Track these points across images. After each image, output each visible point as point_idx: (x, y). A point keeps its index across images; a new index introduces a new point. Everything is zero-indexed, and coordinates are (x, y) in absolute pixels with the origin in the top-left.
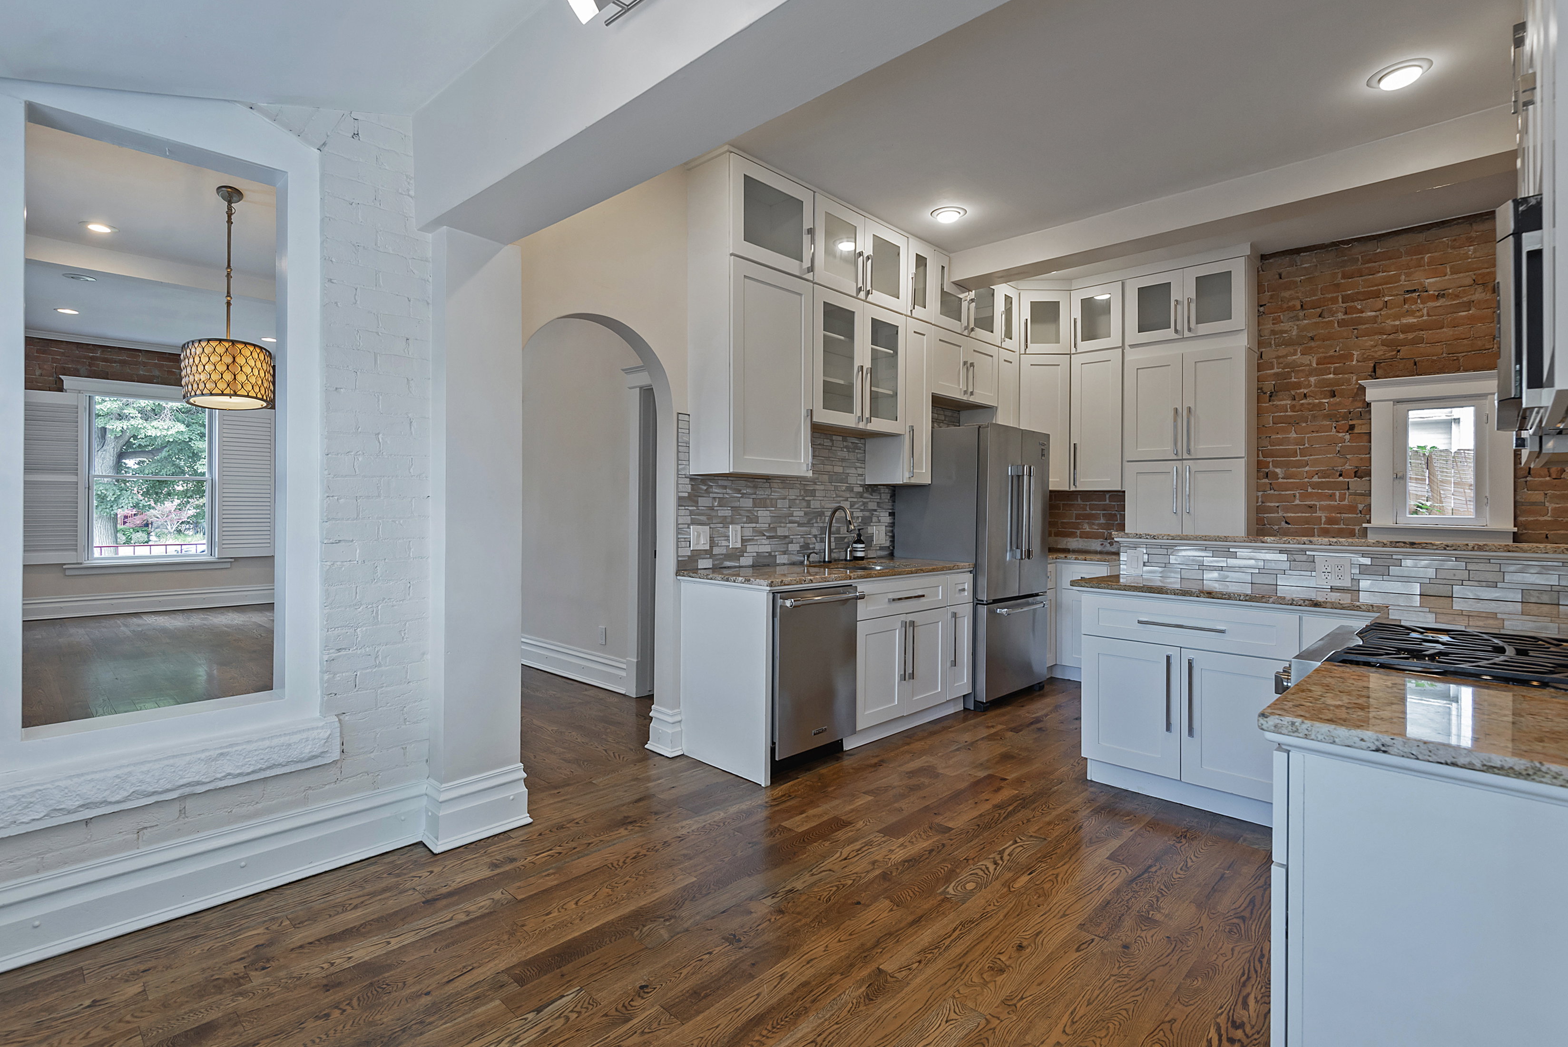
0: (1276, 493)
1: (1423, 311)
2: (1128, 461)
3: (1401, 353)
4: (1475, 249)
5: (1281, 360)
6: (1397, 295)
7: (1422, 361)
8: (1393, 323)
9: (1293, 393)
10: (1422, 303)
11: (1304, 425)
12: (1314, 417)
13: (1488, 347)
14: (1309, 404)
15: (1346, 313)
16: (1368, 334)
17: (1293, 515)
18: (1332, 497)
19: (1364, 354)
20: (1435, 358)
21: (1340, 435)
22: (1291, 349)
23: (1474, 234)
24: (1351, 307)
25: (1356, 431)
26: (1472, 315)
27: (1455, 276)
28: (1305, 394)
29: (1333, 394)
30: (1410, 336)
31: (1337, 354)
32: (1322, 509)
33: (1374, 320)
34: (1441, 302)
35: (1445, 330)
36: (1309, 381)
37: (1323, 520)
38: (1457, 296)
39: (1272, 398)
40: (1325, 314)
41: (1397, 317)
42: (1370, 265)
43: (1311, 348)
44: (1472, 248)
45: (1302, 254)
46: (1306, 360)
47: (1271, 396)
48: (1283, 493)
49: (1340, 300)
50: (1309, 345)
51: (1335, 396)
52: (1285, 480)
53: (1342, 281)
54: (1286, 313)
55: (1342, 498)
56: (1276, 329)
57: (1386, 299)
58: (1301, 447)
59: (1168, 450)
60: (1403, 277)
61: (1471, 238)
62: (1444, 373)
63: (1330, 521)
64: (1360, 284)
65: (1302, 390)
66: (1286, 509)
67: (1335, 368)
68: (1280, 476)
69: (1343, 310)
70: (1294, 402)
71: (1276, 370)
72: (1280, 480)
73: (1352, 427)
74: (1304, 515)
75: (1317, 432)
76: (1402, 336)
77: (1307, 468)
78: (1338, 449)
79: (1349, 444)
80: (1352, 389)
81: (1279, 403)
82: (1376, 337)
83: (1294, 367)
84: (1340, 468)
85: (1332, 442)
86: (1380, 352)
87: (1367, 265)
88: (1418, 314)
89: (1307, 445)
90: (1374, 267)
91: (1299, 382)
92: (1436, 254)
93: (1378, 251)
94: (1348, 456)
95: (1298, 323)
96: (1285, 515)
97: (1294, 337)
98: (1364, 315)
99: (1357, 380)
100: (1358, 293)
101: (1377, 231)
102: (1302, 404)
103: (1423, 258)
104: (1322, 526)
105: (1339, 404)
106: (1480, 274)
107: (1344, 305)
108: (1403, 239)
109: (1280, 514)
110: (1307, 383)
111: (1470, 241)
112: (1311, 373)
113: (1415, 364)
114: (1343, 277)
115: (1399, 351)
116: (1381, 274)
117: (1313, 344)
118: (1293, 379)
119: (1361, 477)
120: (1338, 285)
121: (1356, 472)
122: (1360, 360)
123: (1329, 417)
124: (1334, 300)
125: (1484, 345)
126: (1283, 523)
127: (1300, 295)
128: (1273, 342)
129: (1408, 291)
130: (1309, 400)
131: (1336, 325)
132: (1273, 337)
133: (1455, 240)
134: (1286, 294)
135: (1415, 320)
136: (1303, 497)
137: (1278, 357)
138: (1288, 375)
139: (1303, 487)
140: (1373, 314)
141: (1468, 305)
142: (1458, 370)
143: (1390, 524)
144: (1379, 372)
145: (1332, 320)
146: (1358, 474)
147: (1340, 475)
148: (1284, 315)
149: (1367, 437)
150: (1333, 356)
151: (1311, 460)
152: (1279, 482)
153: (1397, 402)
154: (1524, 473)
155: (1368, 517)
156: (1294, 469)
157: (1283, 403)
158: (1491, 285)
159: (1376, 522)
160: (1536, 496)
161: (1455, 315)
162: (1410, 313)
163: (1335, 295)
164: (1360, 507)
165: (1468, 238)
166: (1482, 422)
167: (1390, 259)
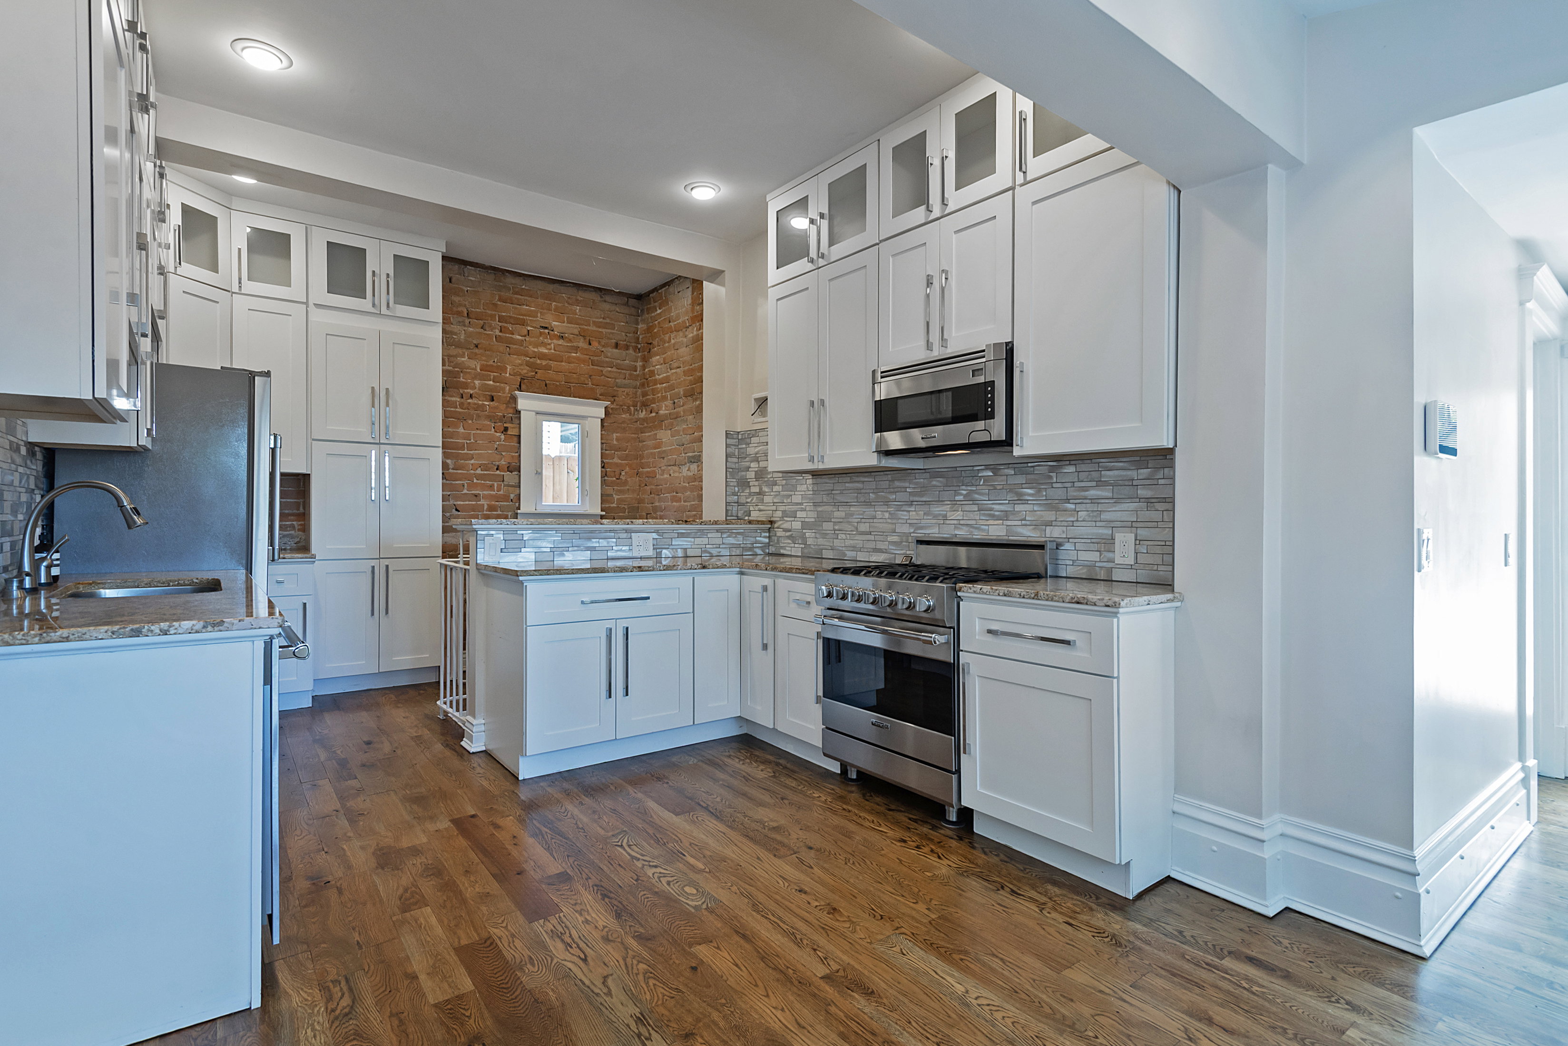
0: (448, 482)
1: (551, 347)
2: (315, 440)
3: (538, 375)
4: (580, 309)
5: (452, 359)
6: (536, 328)
7: (550, 384)
8: (532, 349)
9: (461, 391)
10: (551, 339)
11: (470, 422)
12: (478, 416)
13: (586, 383)
14: (475, 404)
15: (501, 332)
16: (518, 353)
17: (462, 503)
18: (491, 487)
19: (514, 369)
20: (558, 383)
21: (498, 435)
22: (460, 351)
24: (505, 327)
25: (509, 433)
26: (578, 357)
27: (570, 325)
28: (471, 395)
29: (492, 399)
30: (544, 363)
31: (495, 364)
32: (485, 497)
33: (521, 343)
34: (561, 342)
35: (563, 364)
36: (474, 383)
37: (485, 507)
38: (570, 341)
40: (487, 327)
41: (536, 346)
42: (518, 296)
43: (476, 354)
44: (578, 307)
45: (467, 267)
46: (472, 363)
48: (454, 482)
49: (497, 318)
50: (474, 351)
51: (493, 401)
52: (455, 471)
53: (499, 303)
54: (455, 316)
55: (499, 490)
56: (447, 329)
57: (529, 328)
58: (468, 442)
59: (363, 432)
60: (539, 315)
61: (578, 300)
62: (563, 397)
63: (491, 508)
64: (509, 311)
65: (468, 391)
66: (456, 498)
67: (494, 376)
68: (451, 467)
69: (500, 328)
70: (463, 401)
71: (447, 367)
72: (451, 471)
73: (506, 429)
74: (469, 502)
75: (481, 430)
76: (538, 361)
77: (472, 461)
78: (496, 446)
79: (504, 443)
80: (507, 397)
81: (450, 399)
82: (523, 358)
83: (463, 368)
84: (497, 463)
85: (492, 440)
86: (525, 370)
87: (516, 296)
88: (548, 347)
89: (472, 440)
90: (520, 299)
91: (467, 383)
92: (559, 304)
93: (524, 287)
94: (503, 453)
95: (466, 328)
96: (455, 503)
97: (463, 341)
98: (514, 336)
99: (511, 389)
100: (511, 317)
102: (469, 403)
103: (551, 304)
104: (485, 512)
105: (496, 408)
106: (582, 329)
107: (500, 324)
108: (540, 284)
109: (451, 502)
110: (472, 384)
111: (578, 303)
112: (475, 378)
113: (546, 385)
114: (500, 300)
115: (537, 372)
116: (525, 307)
117: (476, 351)
118: (462, 379)
119: (511, 472)
120: (495, 305)
121: (508, 467)
122: (512, 373)
123: (490, 418)
124: (493, 317)
125: (583, 381)
126: (454, 510)
127: (467, 303)
129: (542, 327)
130: (474, 401)
131: (494, 339)
132: (444, 335)
133: (570, 298)
134: (456, 299)
135: (547, 351)
136: (470, 487)
137: (449, 356)
138: (456, 375)
139: (469, 478)
140: (520, 338)
141: (576, 349)
142: (570, 396)
143: (533, 510)
144: (523, 387)
145: (489, 334)
146: (511, 469)
147: (497, 469)
148: (454, 319)
149: (516, 439)
150: (492, 366)
151: (476, 454)
152: (450, 473)
153: (537, 413)
154: (604, 474)
155: (517, 504)
156: (462, 461)
157: (453, 399)
158: (588, 338)
159: (523, 509)
160: (609, 490)
161: (569, 354)
162: (544, 344)
163: (493, 313)
164: (512, 496)
165: (577, 300)
166: (584, 435)
167: (531, 297)
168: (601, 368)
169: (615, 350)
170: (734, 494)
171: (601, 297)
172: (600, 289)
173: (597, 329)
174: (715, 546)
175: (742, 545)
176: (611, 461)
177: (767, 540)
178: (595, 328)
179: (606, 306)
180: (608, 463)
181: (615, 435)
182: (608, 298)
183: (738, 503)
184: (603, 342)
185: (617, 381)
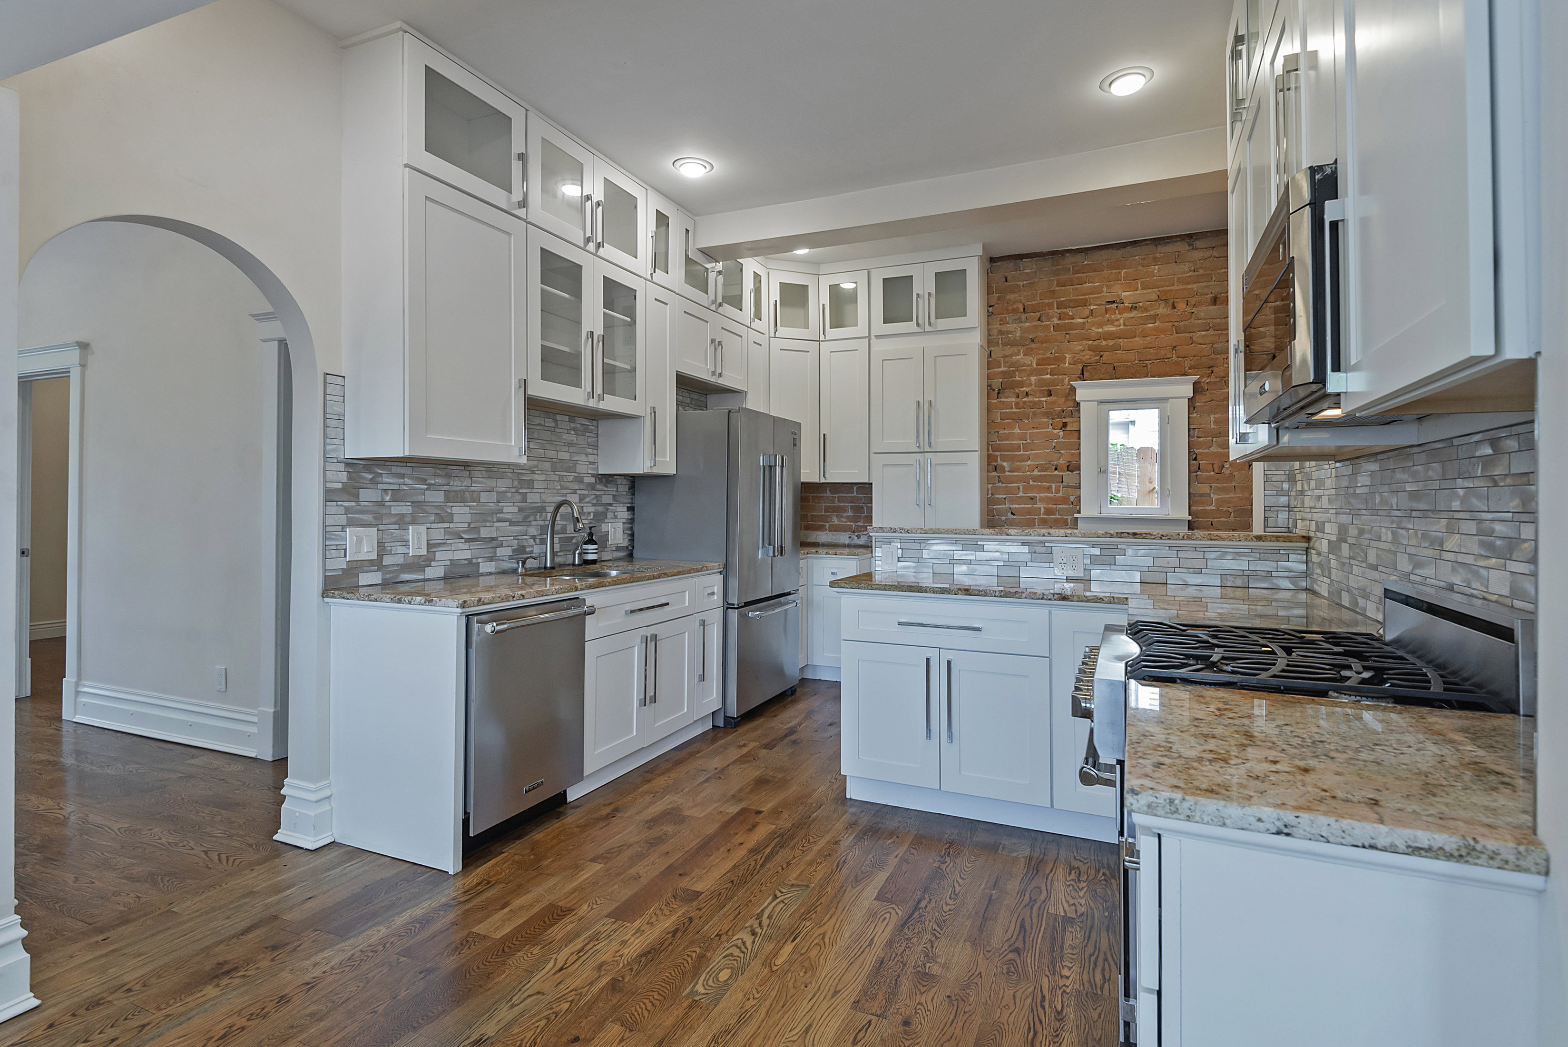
0: (1003, 485)
1: (1119, 322)
2: (875, 453)
3: (1103, 358)
4: (1159, 268)
5: (1007, 359)
6: (1101, 305)
7: (1117, 366)
8: (1097, 330)
9: (1017, 391)
10: (1119, 313)
11: (1026, 421)
12: (1035, 414)
13: (1169, 356)
14: (1030, 402)
15: (1060, 319)
16: (1078, 339)
17: (1017, 506)
18: (1049, 489)
19: (1074, 357)
20: (1129, 364)
21: (1056, 431)
22: (1015, 349)
23: (1158, 255)
24: (1064, 313)
25: (1068, 428)
26: (1157, 327)
27: (1145, 291)
28: (1027, 393)
29: (1050, 394)
30: (1111, 343)
31: (1052, 356)
32: (1042, 500)
33: (1083, 326)
34: (1134, 314)
35: (1136, 339)
36: (1030, 380)
37: (1042, 510)
38: (1146, 310)
39: (1000, 395)
40: (1043, 318)
41: (1100, 325)
42: (1079, 275)
43: (1032, 349)
44: (1157, 267)
45: (1024, 260)
46: (1028, 360)
47: (998, 393)
48: (1009, 485)
49: (1055, 305)
50: (1030, 346)
51: (1051, 395)
52: (1011, 474)
53: (1057, 288)
54: (1011, 314)
55: (1057, 491)
56: (1003, 330)
57: (1092, 307)
58: (1024, 442)
59: (911, 443)
60: (1105, 289)
61: (1156, 258)
62: (1136, 378)
63: (1048, 512)
64: (1070, 293)
65: (1024, 389)
66: (1012, 501)
67: (1051, 369)
68: (1007, 469)
69: (1058, 316)
70: (1018, 400)
71: (1002, 369)
73: (1065, 425)
74: (1026, 506)
75: (1037, 428)
76: (1104, 343)
77: (1029, 462)
78: (1054, 444)
79: (1062, 440)
80: (1065, 389)
81: (1005, 400)
82: (1085, 342)
83: (1017, 366)
84: (1056, 463)
85: (1049, 438)
86: (1087, 356)
87: (1077, 275)
88: (1116, 323)
90: (1081, 277)
91: (1022, 381)
92: (1130, 270)
93: (1085, 263)
94: (1062, 452)
95: (1021, 325)
96: (1011, 506)
97: (1018, 338)
98: (1074, 321)
99: (1069, 381)
100: (1070, 301)
101: (1084, 244)
102: (1025, 402)
103: (1120, 272)
104: (1042, 516)
105: (1054, 402)
106: (1163, 291)
107: (1059, 311)
108: (1105, 254)
109: (1007, 506)
110: (1028, 382)
111: (1156, 261)
112: (1032, 373)
113: (1114, 369)
114: (1058, 285)
115: (1101, 357)
116: (1087, 285)
117: (1033, 346)
118: (1017, 378)
119: (1072, 471)
120: (1053, 292)
121: (1068, 466)
122: (1072, 362)
123: (1047, 414)
124: (1051, 306)
125: (1166, 354)
126: (1009, 514)
127: (1022, 298)
128: (1000, 342)
129: (1108, 302)
130: (1030, 398)
131: (1052, 329)
132: (1000, 337)
133: (1144, 259)
134: (1011, 297)
135: (1114, 329)
136: (1026, 489)
137: (1005, 357)
138: (1012, 374)
139: (1025, 480)
140: (1082, 320)
141: (1154, 318)
142: (1146, 376)
143: (1096, 514)
144: (1086, 374)
145: (1047, 325)
146: (1070, 469)
147: (1056, 469)
148: (1009, 317)
149: (1077, 434)
150: (1049, 358)
151: (1032, 454)
152: (1006, 476)
153: (1101, 402)
154: (1195, 468)
155: (1078, 507)
156: (1018, 463)
157: (1009, 400)
158: (1171, 301)
159: (1085, 513)
160: (1204, 488)
161: (1145, 326)
162: (1110, 322)
163: (1051, 301)
164: (1072, 498)
165: (1154, 258)
166: (1165, 423)
167: (1095, 271)
168: (1191, 335)
169: (1212, 307)
170: (1280, 493)
171: (1189, 245)
172: (1190, 236)
173: (1185, 286)
174: (1191, 570)
175: (1246, 573)
176: (1206, 451)
177: (1303, 567)
178: (1181, 287)
179: (1197, 255)
180: (1201, 454)
181: (1212, 417)
182: (1199, 244)
183: (1289, 507)
184: (1193, 301)
185: (1215, 346)
